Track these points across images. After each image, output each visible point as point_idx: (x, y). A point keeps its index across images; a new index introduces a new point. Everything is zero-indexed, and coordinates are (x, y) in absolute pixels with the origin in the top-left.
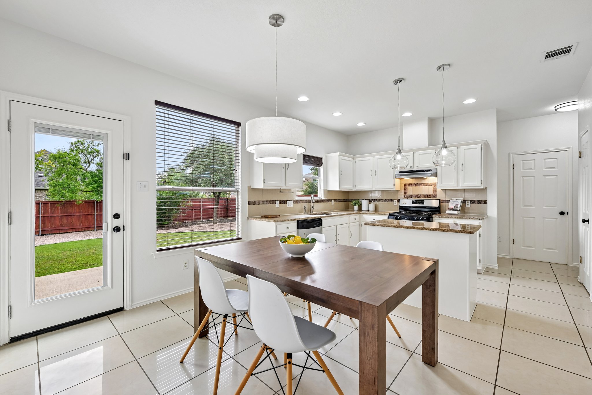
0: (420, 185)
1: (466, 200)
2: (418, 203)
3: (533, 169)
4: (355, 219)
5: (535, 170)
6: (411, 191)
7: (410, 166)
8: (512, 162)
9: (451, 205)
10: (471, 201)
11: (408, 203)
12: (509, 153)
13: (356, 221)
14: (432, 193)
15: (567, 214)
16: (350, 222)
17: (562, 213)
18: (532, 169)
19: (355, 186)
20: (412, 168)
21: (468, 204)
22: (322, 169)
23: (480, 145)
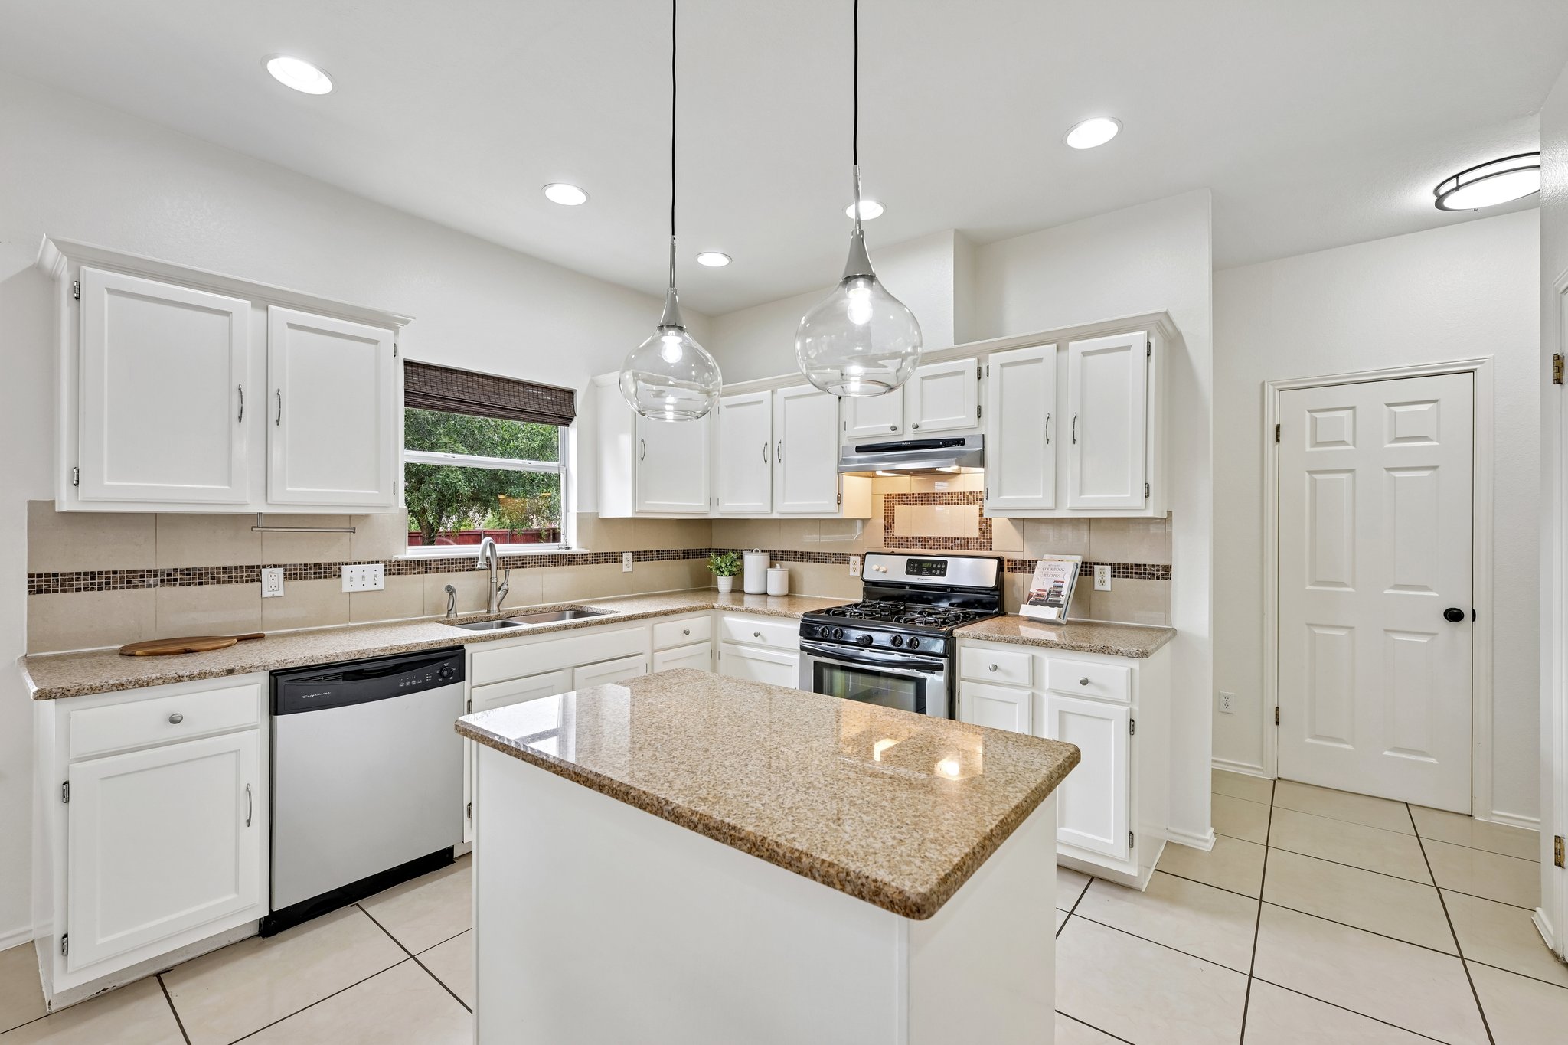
0: (935, 499)
1: (1096, 561)
2: (925, 570)
3: (1348, 444)
4: (686, 633)
5: (1354, 445)
6: (911, 521)
7: (892, 425)
8: (1274, 415)
9: (1039, 582)
10: (1113, 566)
11: (892, 570)
12: (1263, 384)
13: (688, 639)
14: (976, 534)
15: (1474, 619)
16: (655, 648)
17: (1454, 615)
18: (1343, 443)
19: (713, 501)
20: (900, 431)
21: (1103, 579)
22: (571, 437)
23: (1143, 332)
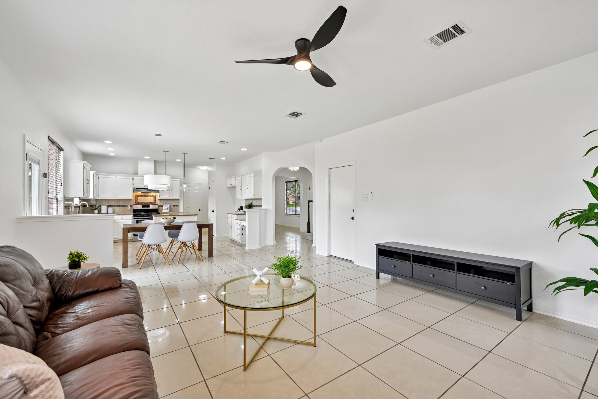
0: (145, 196)
1: (171, 205)
2: (146, 207)
3: (190, 191)
6: (140, 199)
9: (164, 207)
10: (173, 205)
11: (139, 207)
14: (153, 201)
17: (200, 210)
20: (140, 186)
23: (179, 179)
